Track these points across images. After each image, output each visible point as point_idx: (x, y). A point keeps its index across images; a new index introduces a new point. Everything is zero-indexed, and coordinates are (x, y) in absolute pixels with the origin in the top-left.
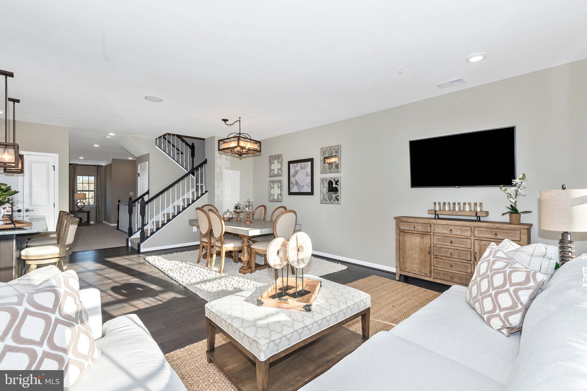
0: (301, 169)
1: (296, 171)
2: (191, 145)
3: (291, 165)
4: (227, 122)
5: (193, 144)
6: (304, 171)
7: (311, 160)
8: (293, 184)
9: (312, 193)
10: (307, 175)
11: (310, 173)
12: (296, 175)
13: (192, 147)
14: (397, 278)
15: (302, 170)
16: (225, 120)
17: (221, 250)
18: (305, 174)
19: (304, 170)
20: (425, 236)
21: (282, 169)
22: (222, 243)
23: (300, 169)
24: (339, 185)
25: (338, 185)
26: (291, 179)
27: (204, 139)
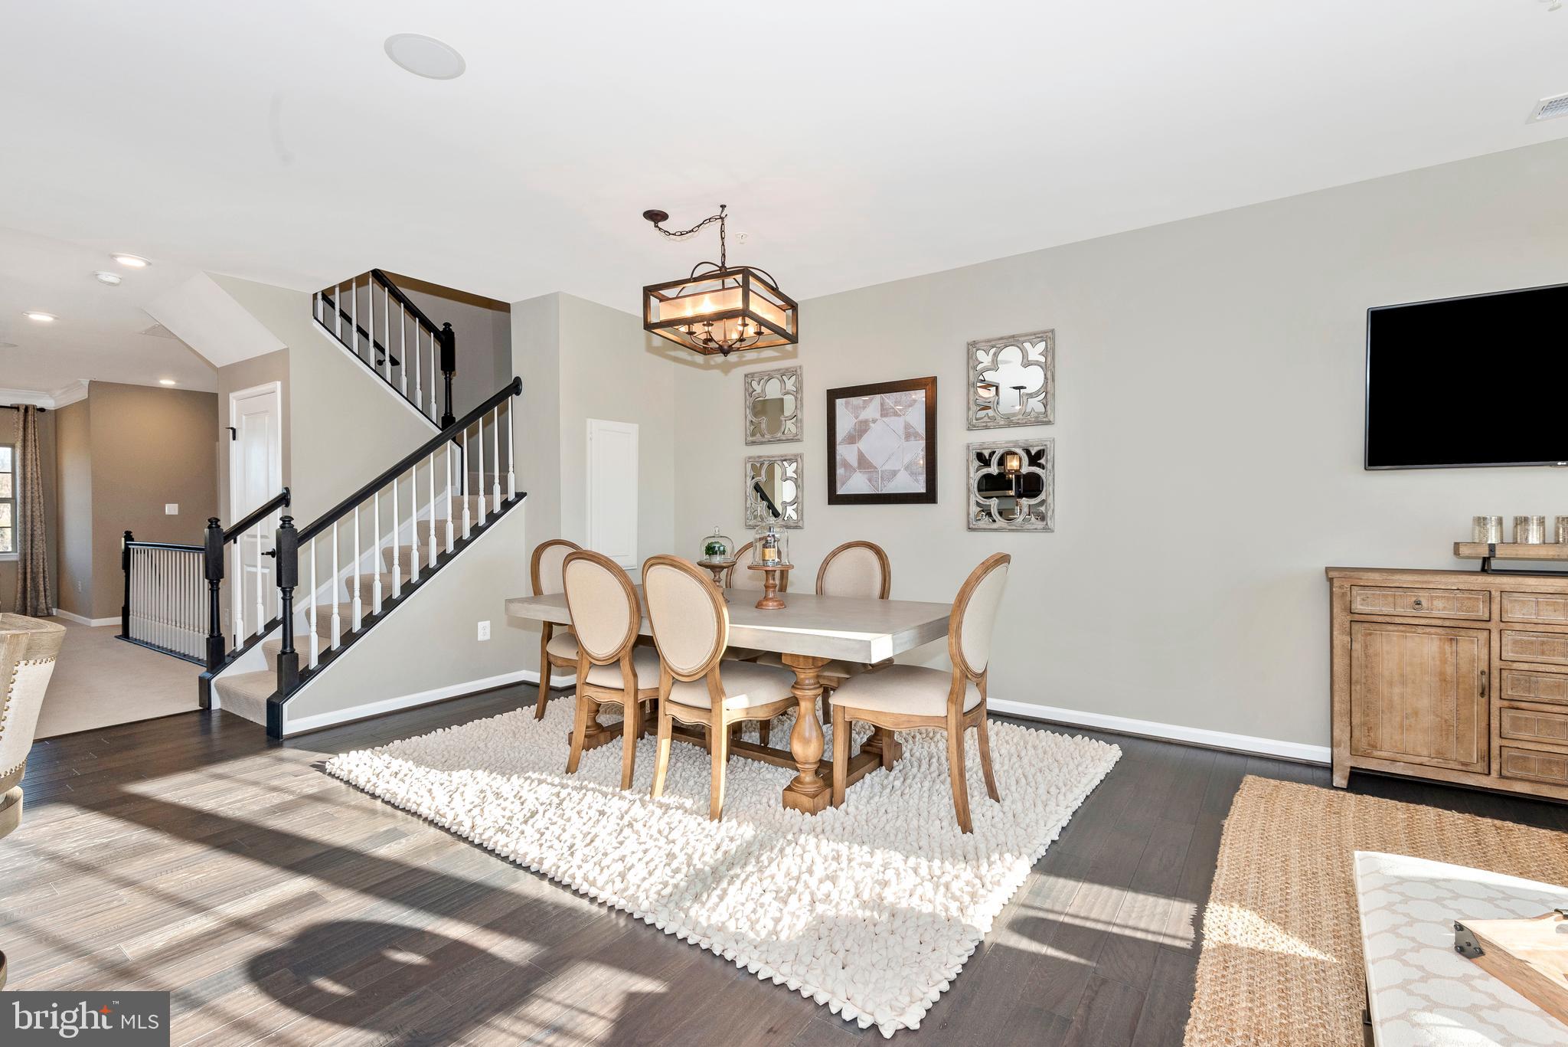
0: (882, 415)
1: (861, 422)
3: (838, 401)
4: (660, 224)
5: (447, 325)
6: (897, 423)
7: (928, 384)
8: (846, 465)
9: (929, 496)
10: (909, 435)
11: (921, 427)
12: (860, 436)
13: (446, 339)
14: (1339, 780)
15: (884, 419)
16: (656, 216)
17: (709, 720)
18: (901, 431)
19: (893, 418)
20: (1463, 632)
21: (799, 416)
22: (718, 694)
23: (877, 415)
24: (1049, 466)
25: (1042, 467)
26: (841, 450)
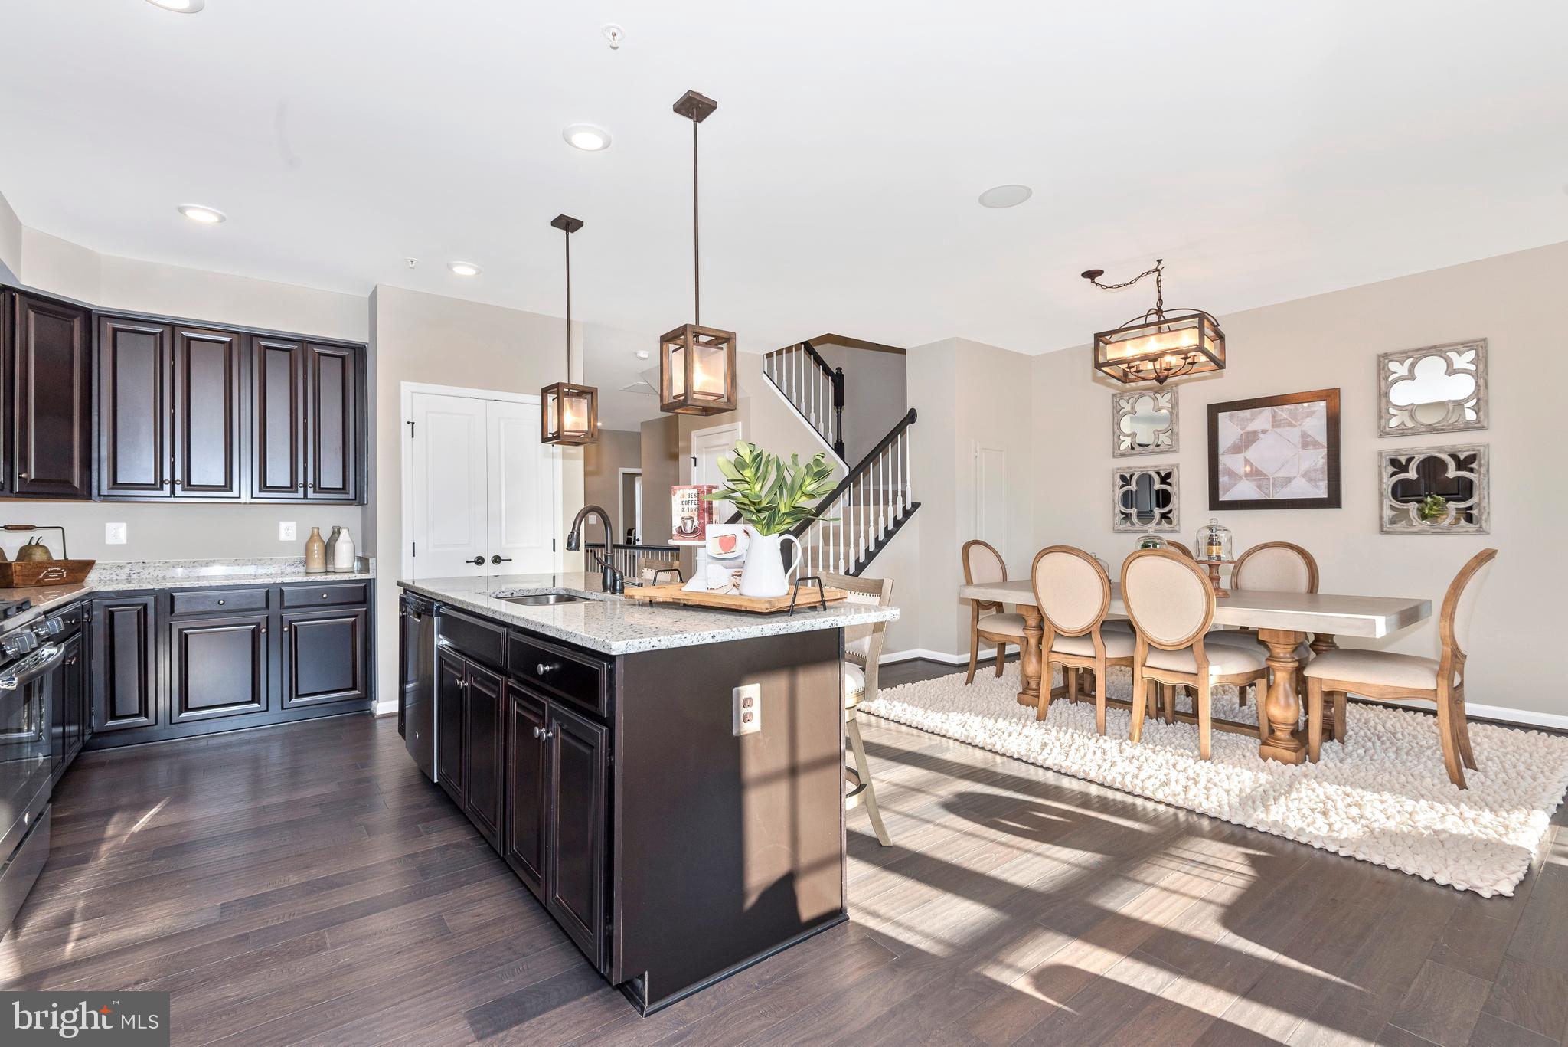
0: (1273, 426)
1: (1248, 433)
2: (835, 372)
3: (1222, 415)
5: (839, 369)
6: (1294, 434)
7: (1330, 396)
8: (1232, 474)
9: (1333, 500)
10: (1306, 442)
11: (1322, 438)
12: (1247, 447)
13: (838, 380)
15: (1276, 430)
16: (1092, 275)
17: (1195, 682)
18: (1297, 440)
19: (1288, 429)
21: (1175, 430)
22: (1203, 664)
23: (1268, 426)
25: (1474, 471)
26: (1225, 461)
27: (903, 352)
